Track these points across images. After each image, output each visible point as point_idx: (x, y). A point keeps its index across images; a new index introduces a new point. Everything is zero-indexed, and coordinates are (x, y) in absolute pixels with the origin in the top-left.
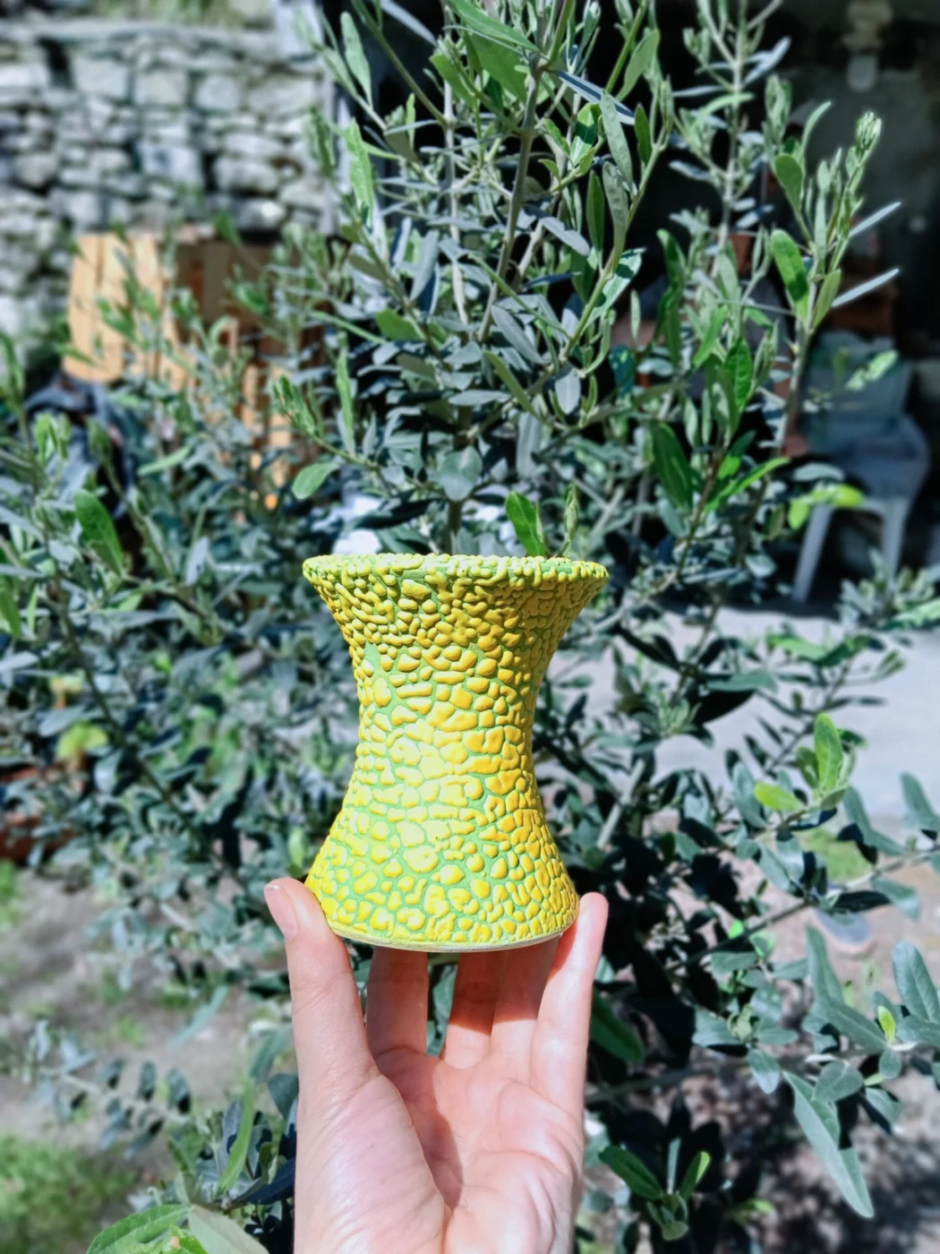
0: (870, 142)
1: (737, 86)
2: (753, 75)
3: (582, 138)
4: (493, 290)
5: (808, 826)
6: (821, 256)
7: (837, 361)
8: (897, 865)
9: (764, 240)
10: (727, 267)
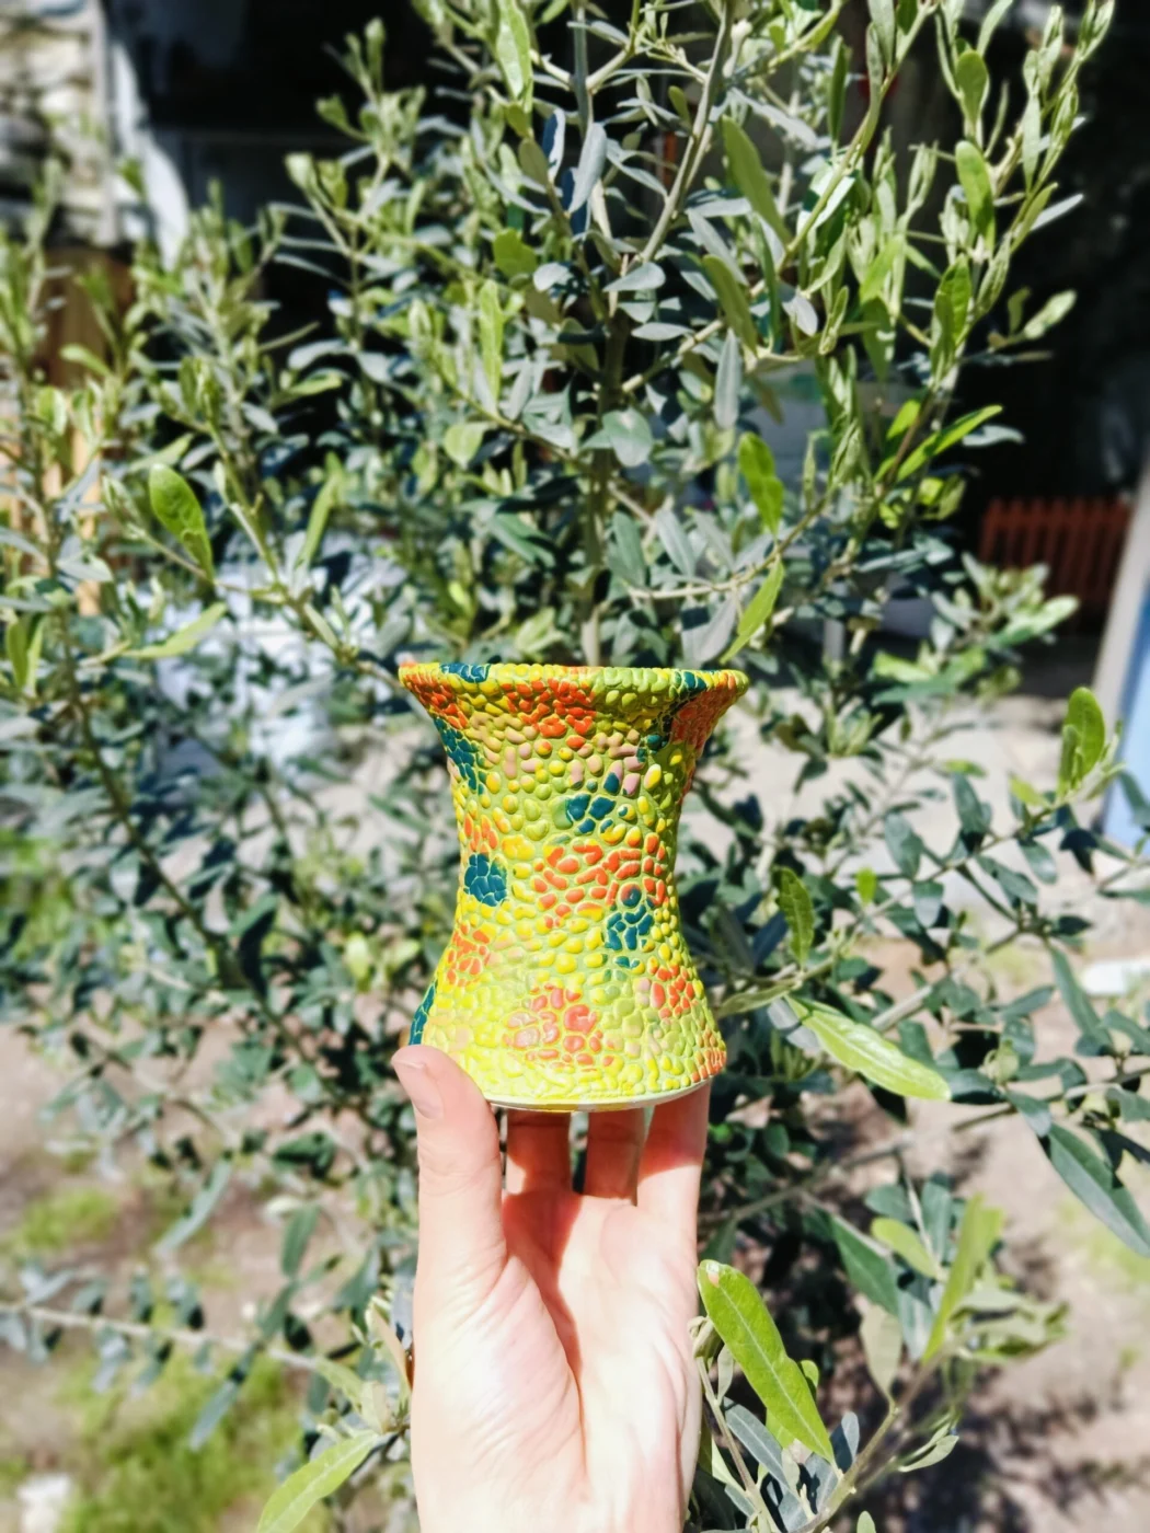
0: (1101, 28)
4: (670, 201)
5: (1046, 831)
6: (1029, 168)
7: (1015, 305)
8: (1121, 874)
9: (924, 162)
10: (885, 194)
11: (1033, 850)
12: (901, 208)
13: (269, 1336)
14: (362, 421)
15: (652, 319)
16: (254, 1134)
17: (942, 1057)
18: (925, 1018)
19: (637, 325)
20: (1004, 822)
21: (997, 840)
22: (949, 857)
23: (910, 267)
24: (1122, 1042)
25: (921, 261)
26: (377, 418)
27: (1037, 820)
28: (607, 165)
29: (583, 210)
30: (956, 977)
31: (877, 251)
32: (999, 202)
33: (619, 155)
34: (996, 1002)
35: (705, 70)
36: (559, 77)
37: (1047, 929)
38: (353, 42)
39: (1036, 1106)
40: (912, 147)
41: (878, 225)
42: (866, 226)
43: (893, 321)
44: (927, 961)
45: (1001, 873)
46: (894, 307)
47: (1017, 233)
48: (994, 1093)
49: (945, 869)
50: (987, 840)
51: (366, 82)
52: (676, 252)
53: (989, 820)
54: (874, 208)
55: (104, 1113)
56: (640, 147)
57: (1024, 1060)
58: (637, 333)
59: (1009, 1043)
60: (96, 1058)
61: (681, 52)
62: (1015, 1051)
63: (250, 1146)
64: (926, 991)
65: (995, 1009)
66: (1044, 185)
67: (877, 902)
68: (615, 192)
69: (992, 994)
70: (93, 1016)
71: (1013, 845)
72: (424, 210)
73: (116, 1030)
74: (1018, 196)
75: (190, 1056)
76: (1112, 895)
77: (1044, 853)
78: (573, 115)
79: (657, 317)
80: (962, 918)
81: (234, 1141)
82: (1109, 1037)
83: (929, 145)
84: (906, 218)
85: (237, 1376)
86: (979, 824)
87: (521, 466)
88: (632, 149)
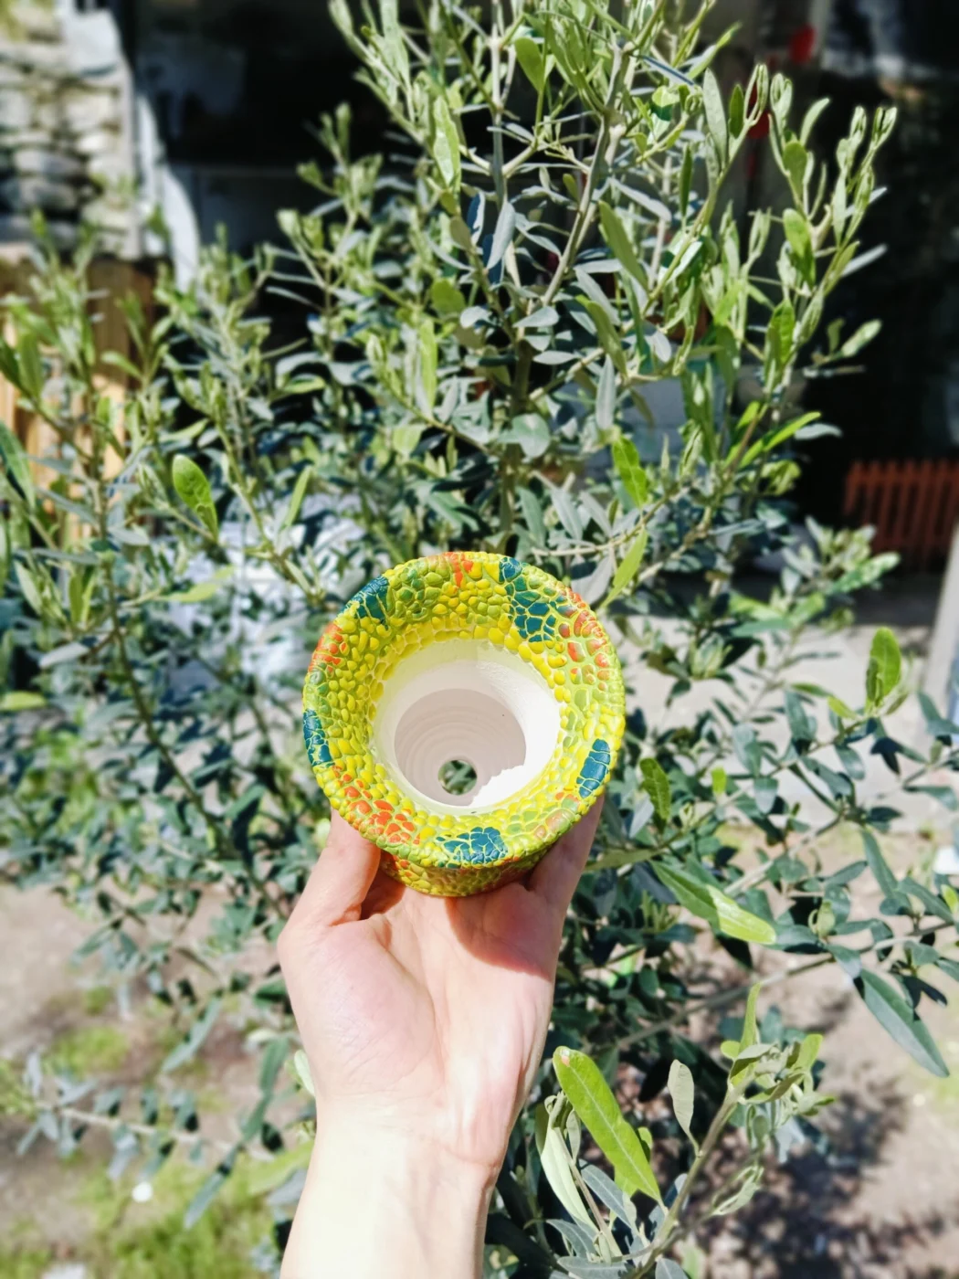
0: (888, 127)
3: (658, 115)
4: (563, 259)
5: (858, 739)
6: (839, 229)
7: (833, 330)
8: (921, 773)
9: (761, 223)
10: (731, 248)
11: (847, 753)
12: (743, 257)
13: (250, 1138)
14: (332, 414)
15: (550, 348)
16: (240, 978)
17: (781, 918)
18: (768, 887)
19: (537, 352)
20: (825, 733)
21: (819, 746)
22: (784, 758)
23: (751, 302)
24: (917, 906)
25: (760, 297)
26: (343, 411)
27: (850, 730)
28: (516, 233)
29: (499, 264)
30: (792, 854)
31: (725, 290)
32: (817, 254)
33: (525, 225)
34: (823, 874)
35: (589, 164)
36: (482, 165)
37: (864, 817)
38: (327, 121)
39: (849, 954)
40: (751, 213)
41: (726, 271)
42: (716, 272)
43: (738, 345)
44: (771, 843)
45: (821, 770)
46: (739, 333)
47: (832, 277)
48: (819, 945)
49: (780, 768)
50: (813, 746)
51: (336, 150)
52: (568, 297)
53: (815, 731)
54: (723, 259)
55: (122, 958)
56: (542, 219)
57: (841, 919)
58: (537, 359)
59: (828, 904)
60: (118, 915)
61: (571, 150)
62: (833, 912)
63: (237, 986)
64: (768, 865)
65: (821, 880)
66: (851, 241)
67: (729, 793)
68: (524, 251)
69: (819, 867)
70: (116, 879)
71: (831, 749)
72: (381, 249)
73: (133, 892)
74: (831, 250)
75: (190, 915)
76: (912, 790)
77: (855, 757)
78: (492, 195)
79: (554, 345)
80: (797, 808)
81: (226, 982)
82: (908, 900)
83: (764, 211)
84: (747, 266)
85: (224, 1170)
86: (805, 733)
87: (453, 454)
88: (535, 221)
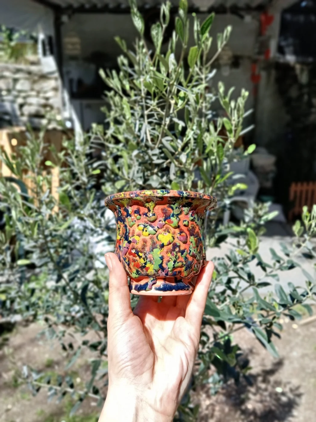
0: (246, 96)
1: (204, 82)
2: (208, 79)
3: (181, 99)
4: (160, 136)
5: (249, 261)
8: (272, 271)
9: (219, 121)
10: (212, 128)
11: (246, 265)
12: (216, 131)
13: (89, 391)
15: (157, 159)
16: (85, 341)
22: (230, 268)
23: (218, 142)
25: (221, 140)
27: (247, 259)
29: (143, 138)
33: (150, 128)
35: (164, 111)
37: (256, 285)
41: (210, 133)
43: (215, 154)
46: (215, 151)
47: (238, 135)
52: (162, 146)
54: (209, 130)
55: (51, 335)
57: (246, 313)
58: (153, 162)
60: (50, 323)
61: (159, 108)
63: (84, 344)
65: (244, 302)
66: (241, 126)
81: (81, 342)
83: (220, 118)
85: (81, 400)
86: (235, 260)
88: (153, 126)
